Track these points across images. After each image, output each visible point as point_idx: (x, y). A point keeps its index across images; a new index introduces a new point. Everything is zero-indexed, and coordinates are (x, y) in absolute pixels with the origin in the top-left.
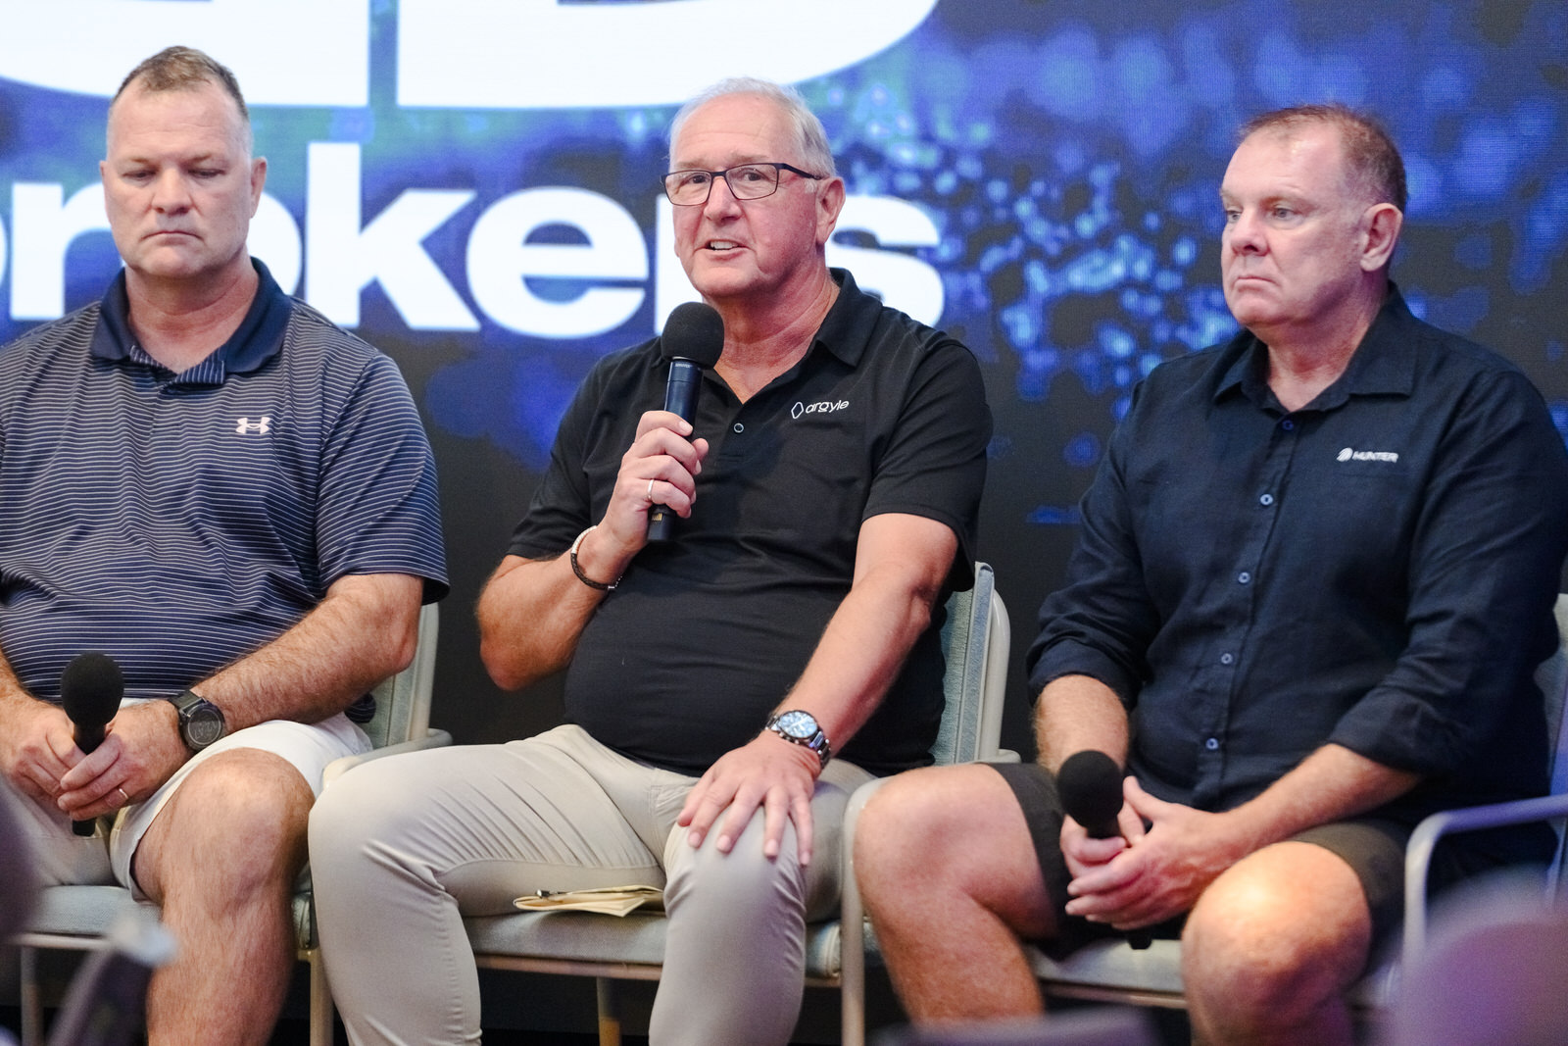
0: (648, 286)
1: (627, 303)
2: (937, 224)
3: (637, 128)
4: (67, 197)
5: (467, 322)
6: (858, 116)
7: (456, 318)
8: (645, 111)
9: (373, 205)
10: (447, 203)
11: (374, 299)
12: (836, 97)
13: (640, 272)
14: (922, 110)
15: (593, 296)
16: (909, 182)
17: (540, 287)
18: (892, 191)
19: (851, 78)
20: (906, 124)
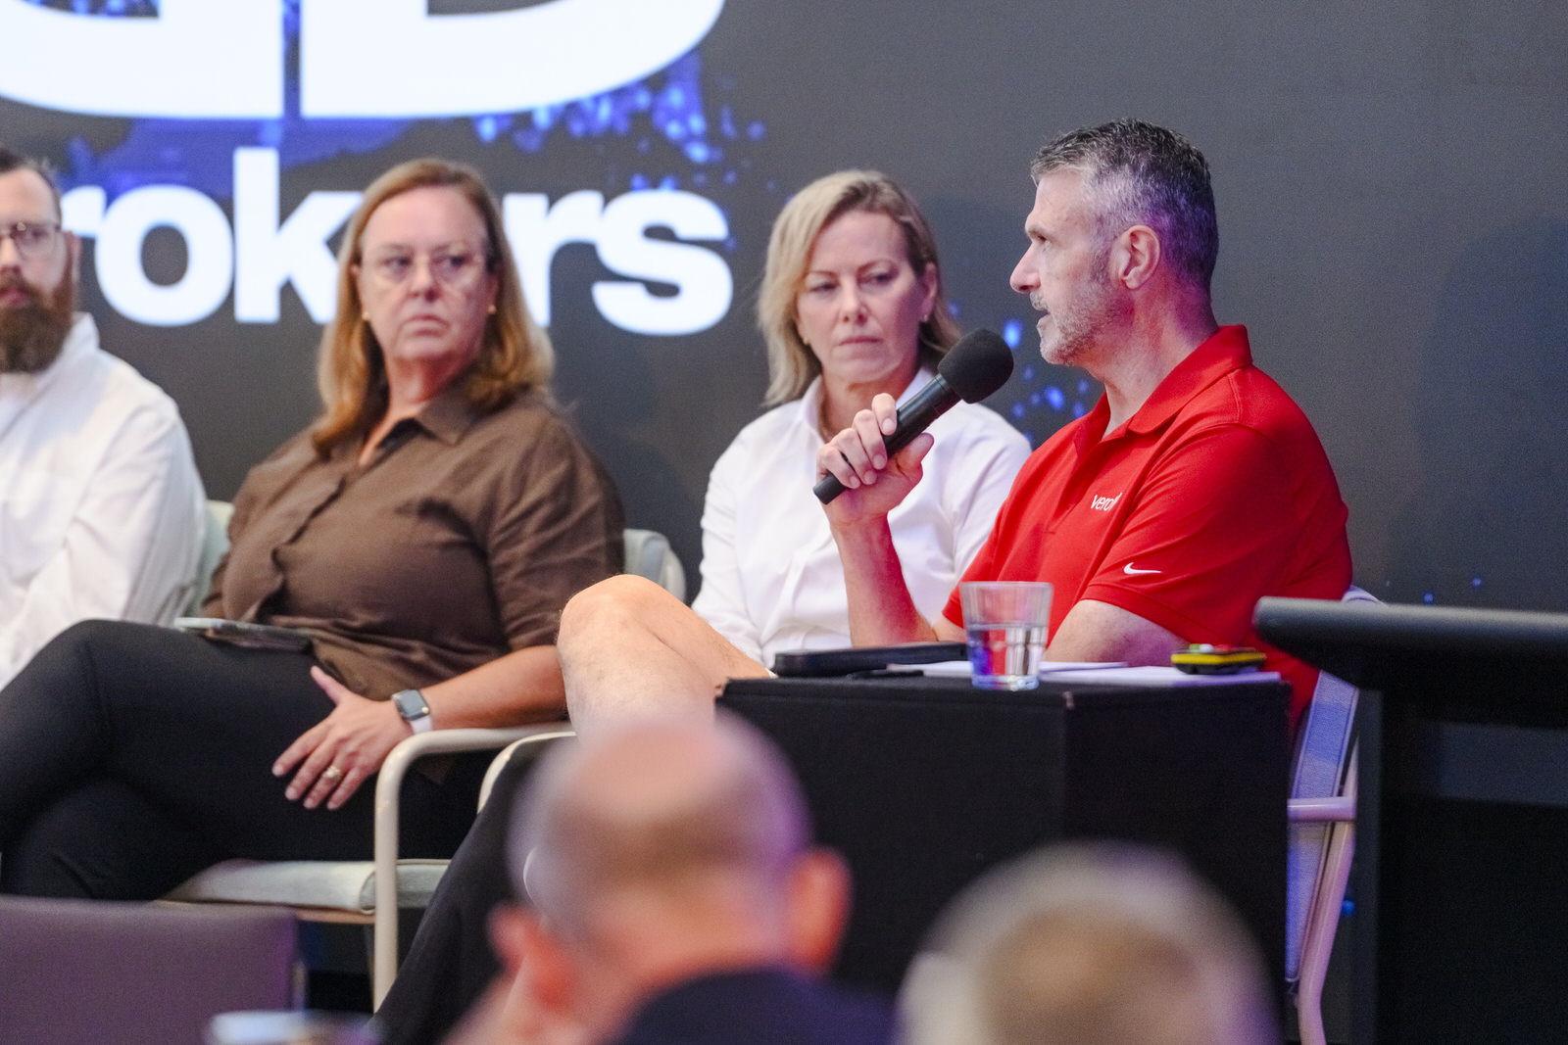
2: (723, 218)
3: (488, 130)
6: (660, 116)
8: (498, 118)
9: (287, 206)
10: (345, 205)
11: (289, 296)
12: (643, 99)
14: (711, 111)
16: (701, 177)
18: (684, 185)
19: (657, 82)
20: (697, 123)
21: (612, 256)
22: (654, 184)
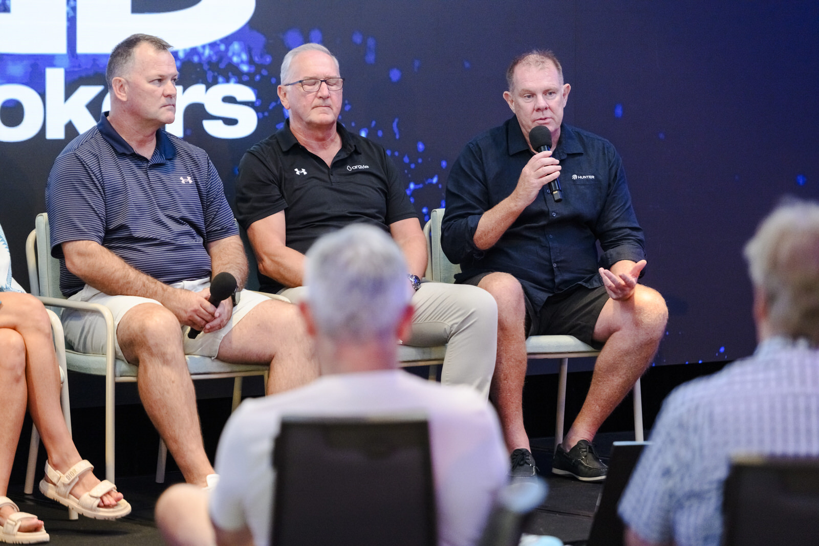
2: (255, 93)
6: (230, 54)
9: (69, 93)
11: (70, 129)
12: (222, 48)
14: (249, 51)
16: (246, 78)
18: (240, 82)
19: (228, 40)
20: (244, 57)
22: (227, 81)
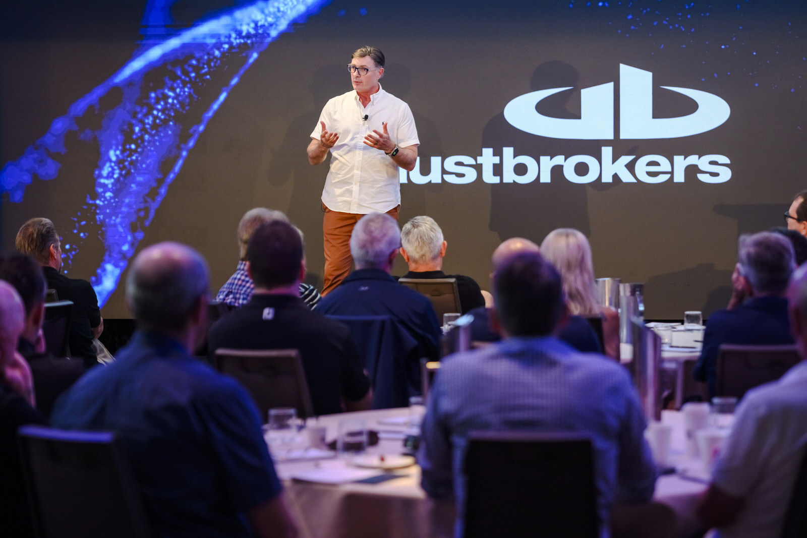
0: (672, 173)
1: (668, 176)
2: (730, 159)
4: (551, 159)
5: (635, 181)
7: (634, 180)
8: (670, 139)
9: (615, 159)
10: (630, 158)
11: (616, 177)
13: (670, 170)
15: (661, 176)
16: (724, 152)
17: (650, 174)
21: (701, 168)
22: (713, 153)
